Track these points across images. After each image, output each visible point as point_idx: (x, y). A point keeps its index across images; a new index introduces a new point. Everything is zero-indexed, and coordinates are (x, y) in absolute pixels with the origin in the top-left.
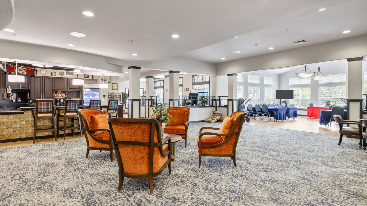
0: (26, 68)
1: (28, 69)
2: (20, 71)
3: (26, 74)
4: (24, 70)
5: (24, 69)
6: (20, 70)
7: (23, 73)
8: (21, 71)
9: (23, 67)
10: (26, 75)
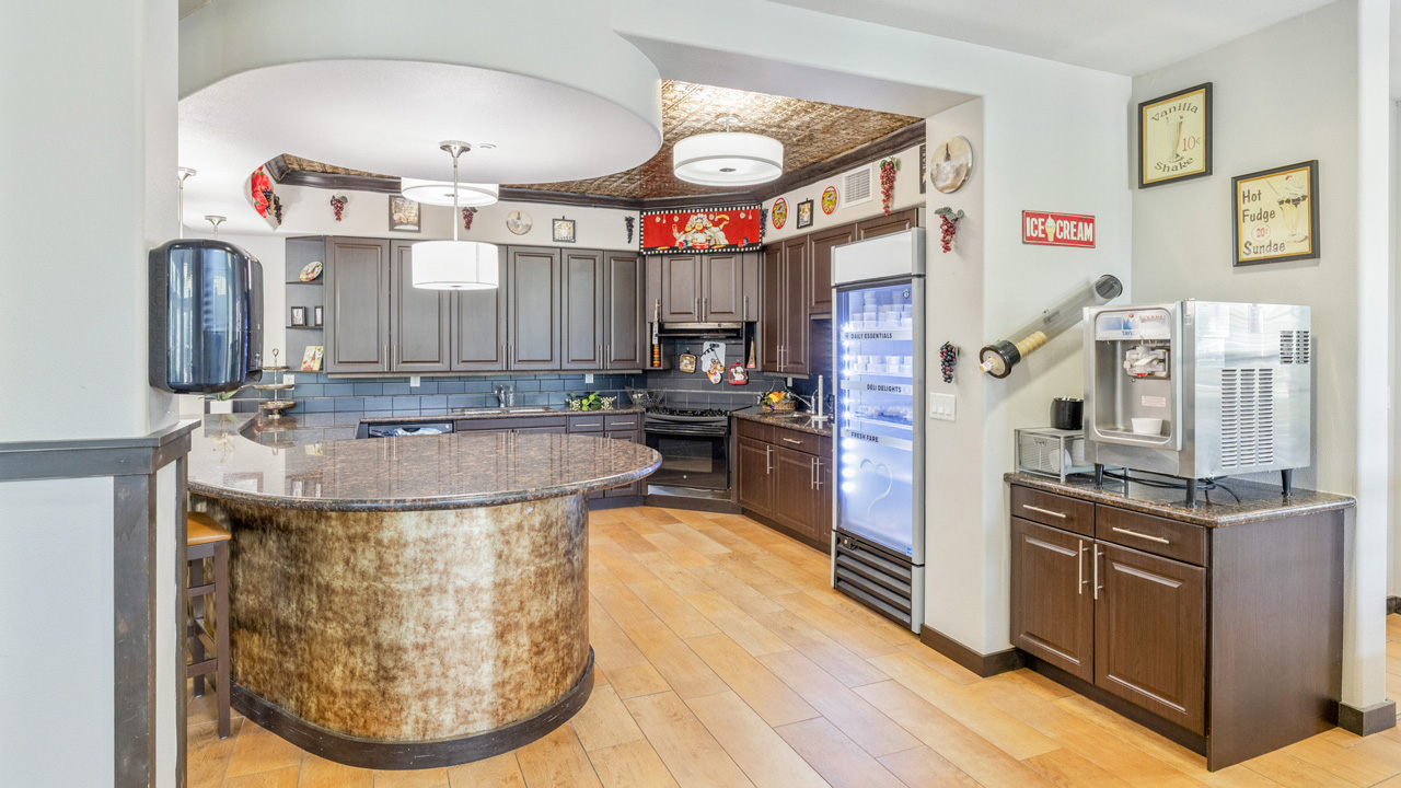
0: (726, 213)
1: (734, 216)
2: (696, 235)
3: (727, 242)
4: (716, 224)
5: (713, 221)
6: (698, 231)
7: (712, 243)
8: (701, 231)
9: (708, 214)
10: (726, 247)
